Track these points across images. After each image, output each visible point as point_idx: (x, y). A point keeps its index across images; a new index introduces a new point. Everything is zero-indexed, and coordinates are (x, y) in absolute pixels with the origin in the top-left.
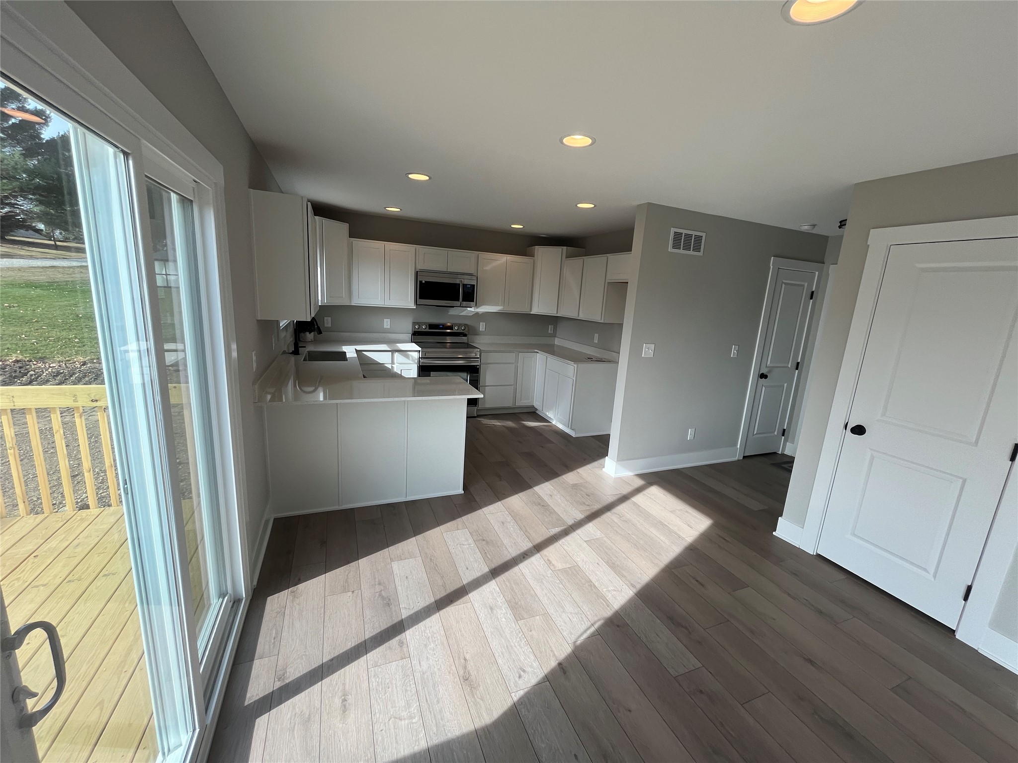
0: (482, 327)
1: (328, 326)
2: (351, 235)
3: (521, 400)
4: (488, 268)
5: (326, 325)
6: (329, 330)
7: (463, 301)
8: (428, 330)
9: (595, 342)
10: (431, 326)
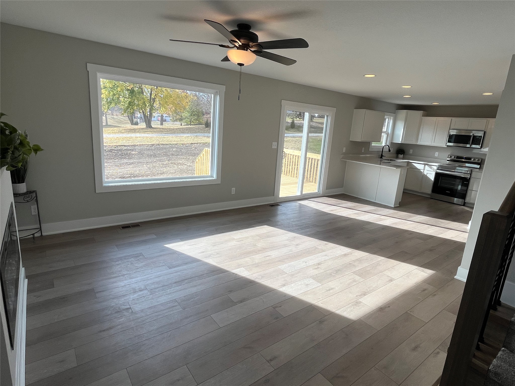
1: (411, 153)
2: (423, 116)
7: (472, 144)
8: (455, 159)
10: (458, 157)
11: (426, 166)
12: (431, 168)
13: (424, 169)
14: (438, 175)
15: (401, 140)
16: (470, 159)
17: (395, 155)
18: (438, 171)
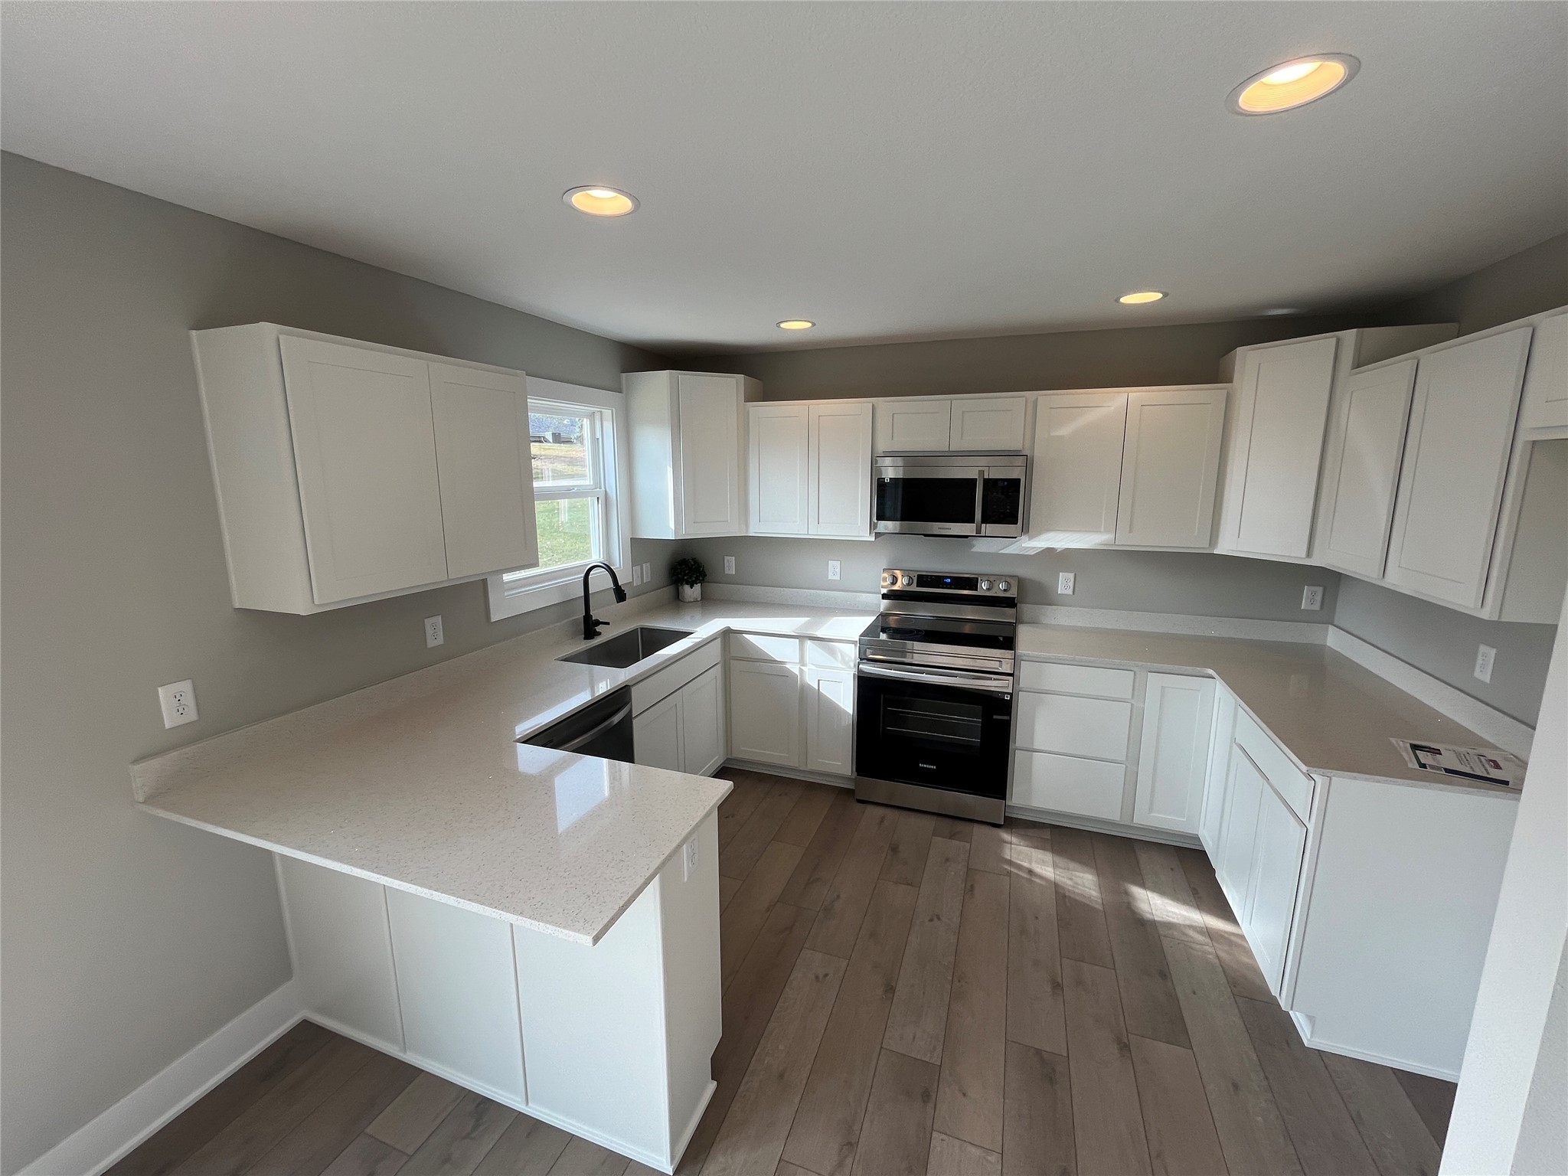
0: (1064, 584)
1: (730, 573)
2: (750, 398)
3: (1151, 810)
4: (1065, 431)
5: (727, 572)
6: (731, 580)
7: (983, 522)
8: (914, 588)
9: (1477, 674)
10: (923, 580)
11: (809, 643)
12: (832, 652)
13: (802, 662)
14: (868, 688)
15: (672, 525)
16: (971, 583)
17: (668, 591)
18: (868, 668)
